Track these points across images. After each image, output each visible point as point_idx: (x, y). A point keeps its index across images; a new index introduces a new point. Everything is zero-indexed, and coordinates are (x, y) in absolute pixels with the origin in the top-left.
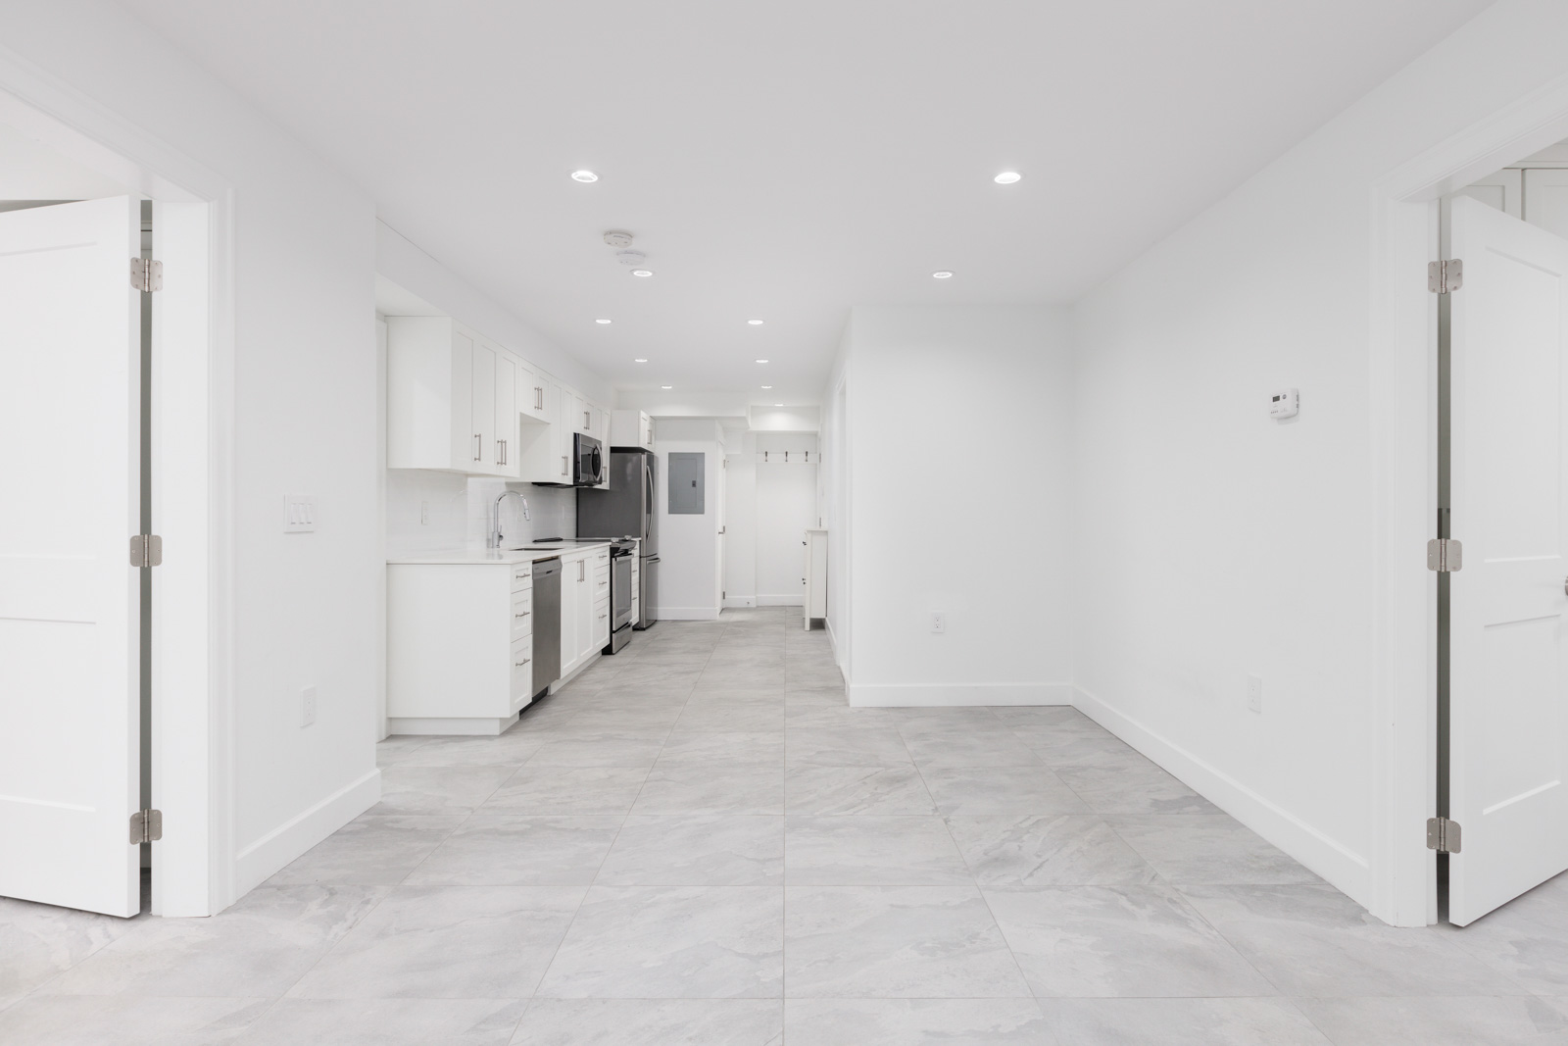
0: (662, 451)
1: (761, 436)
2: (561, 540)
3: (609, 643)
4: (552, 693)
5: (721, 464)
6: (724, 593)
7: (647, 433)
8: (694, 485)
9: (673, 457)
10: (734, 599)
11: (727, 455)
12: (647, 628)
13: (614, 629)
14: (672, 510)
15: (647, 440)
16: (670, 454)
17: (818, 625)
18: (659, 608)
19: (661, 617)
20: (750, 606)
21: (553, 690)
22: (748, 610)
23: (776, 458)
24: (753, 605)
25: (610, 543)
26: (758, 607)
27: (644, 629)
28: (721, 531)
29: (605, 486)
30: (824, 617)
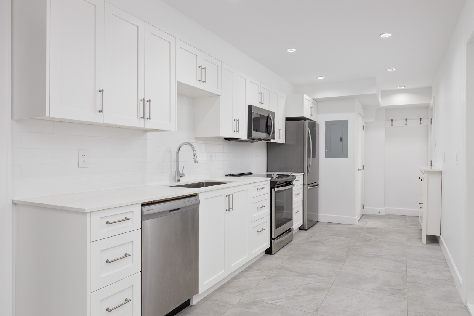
0: (321, 120)
1: (389, 109)
2: (251, 174)
3: (269, 246)
4: (194, 304)
5: (362, 128)
6: (363, 205)
7: (310, 109)
8: (341, 140)
9: (328, 124)
10: (371, 209)
11: (365, 123)
12: (308, 229)
13: (273, 237)
14: (329, 155)
15: (310, 113)
16: (326, 122)
17: (433, 240)
18: (320, 214)
19: (321, 219)
20: (380, 214)
21: (195, 301)
22: (378, 217)
23: (399, 123)
24: (383, 214)
25: (270, 179)
26: (386, 215)
27: (306, 230)
28: (361, 168)
29: (282, 140)
30: (439, 235)
